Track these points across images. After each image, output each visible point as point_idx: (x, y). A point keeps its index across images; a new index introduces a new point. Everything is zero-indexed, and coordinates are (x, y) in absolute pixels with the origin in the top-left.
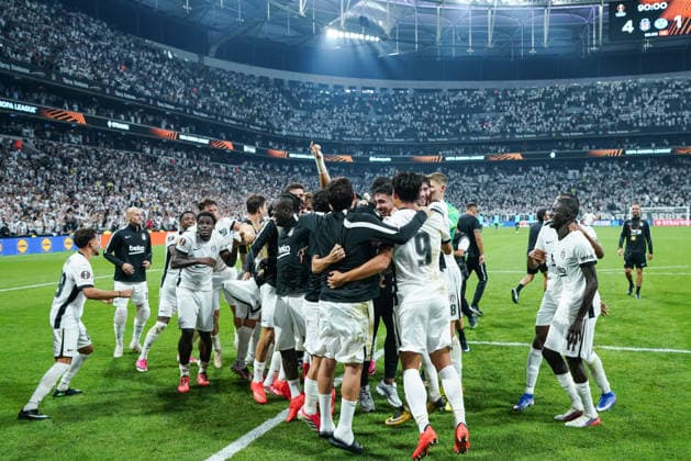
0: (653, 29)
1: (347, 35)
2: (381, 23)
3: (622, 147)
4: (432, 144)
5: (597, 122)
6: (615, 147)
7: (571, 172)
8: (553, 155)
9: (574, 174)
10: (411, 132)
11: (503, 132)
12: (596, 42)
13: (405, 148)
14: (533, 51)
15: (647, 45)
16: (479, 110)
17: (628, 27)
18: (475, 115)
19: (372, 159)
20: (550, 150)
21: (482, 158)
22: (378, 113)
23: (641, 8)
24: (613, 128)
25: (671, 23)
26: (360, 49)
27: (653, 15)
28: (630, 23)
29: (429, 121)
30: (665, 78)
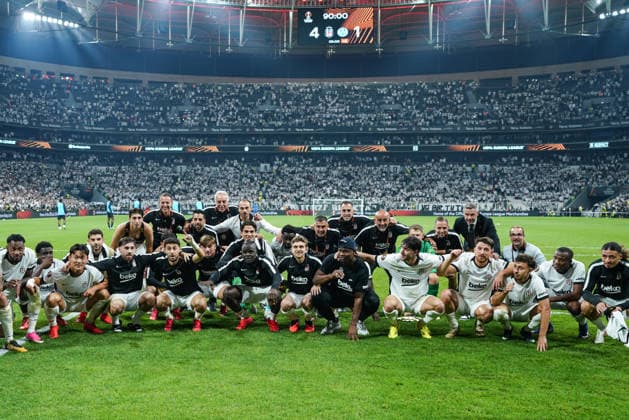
0: (336, 37)
1: (45, 19)
2: (80, 10)
3: (308, 144)
4: (132, 134)
5: (286, 119)
6: (302, 144)
7: (262, 165)
8: (247, 149)
9: (266, 167)
10: (111, 121)
11: (201, 125)
12: (288, 44)
13: (105, 136)
14: (229, 50)
15: (331, 51)
16: (178, 103)
17: (315, 33)
18: (174, 108)
19: (71, 146)
20: (244, 143)
21: (181, 149)
22: (78, 101)
23: (326, 16)
24: (300, 125)
25: (351, 33)
26: (59, 34)
27: (337, 24)
28: (316, 29)
29: (129, 111)
30: (346, 83)
